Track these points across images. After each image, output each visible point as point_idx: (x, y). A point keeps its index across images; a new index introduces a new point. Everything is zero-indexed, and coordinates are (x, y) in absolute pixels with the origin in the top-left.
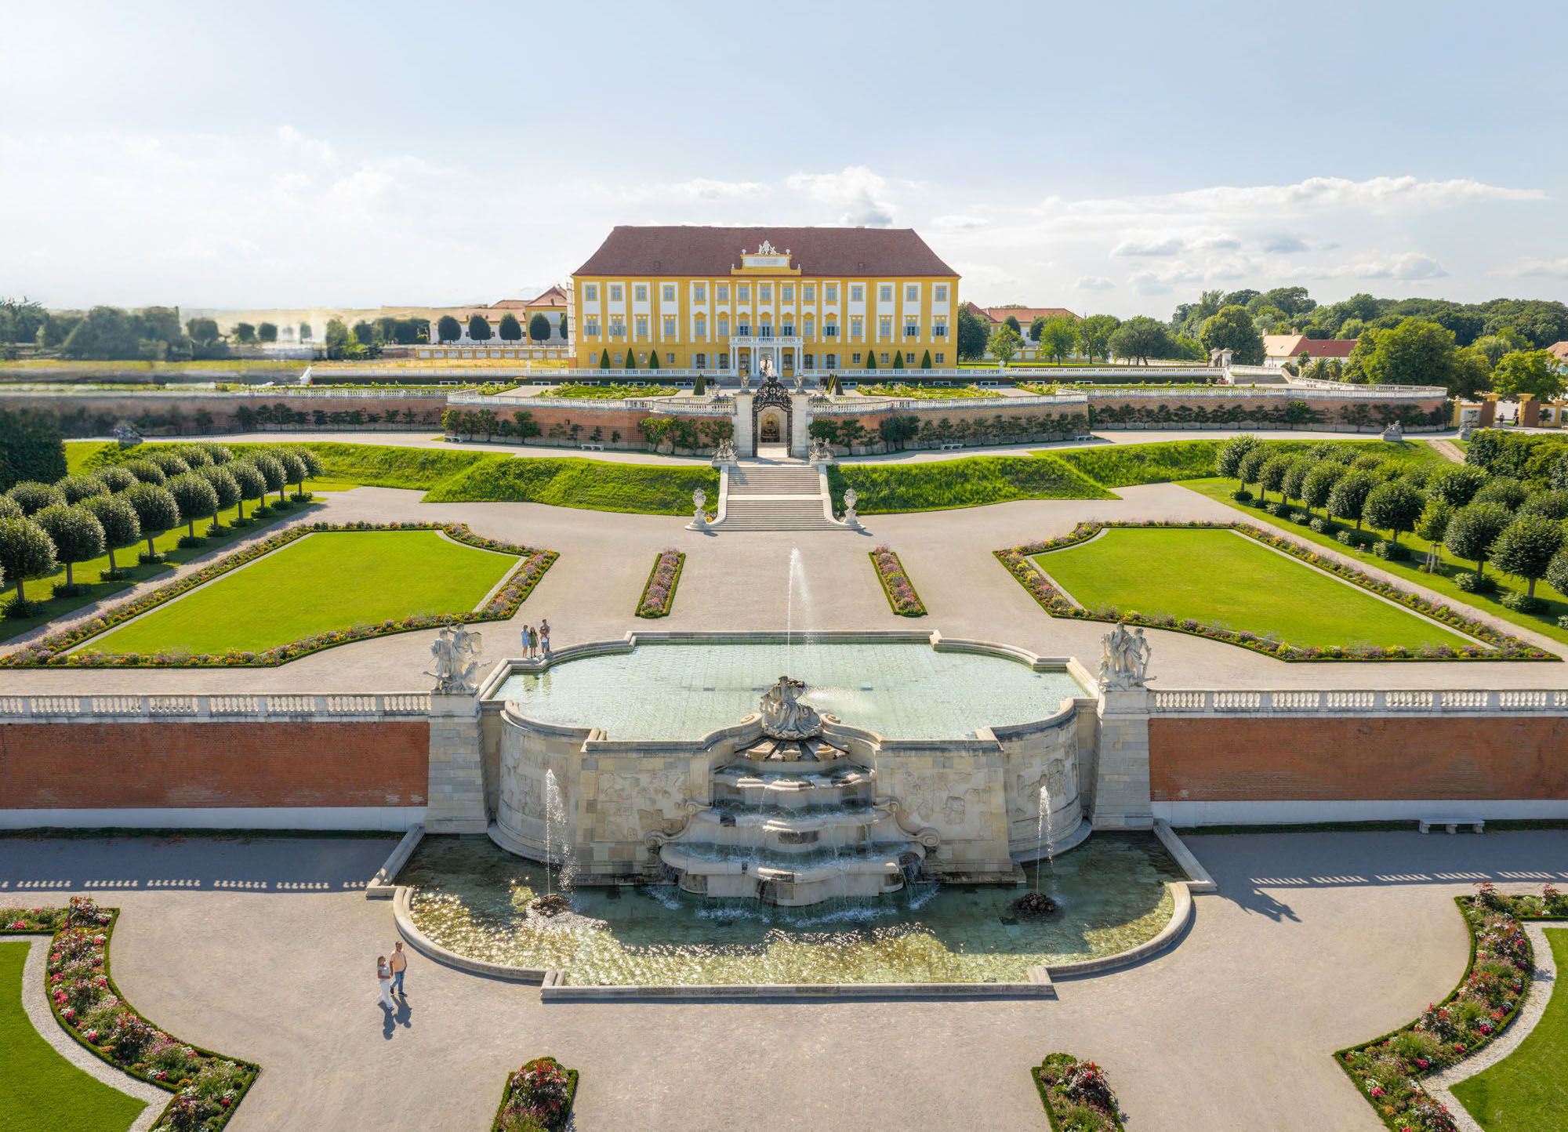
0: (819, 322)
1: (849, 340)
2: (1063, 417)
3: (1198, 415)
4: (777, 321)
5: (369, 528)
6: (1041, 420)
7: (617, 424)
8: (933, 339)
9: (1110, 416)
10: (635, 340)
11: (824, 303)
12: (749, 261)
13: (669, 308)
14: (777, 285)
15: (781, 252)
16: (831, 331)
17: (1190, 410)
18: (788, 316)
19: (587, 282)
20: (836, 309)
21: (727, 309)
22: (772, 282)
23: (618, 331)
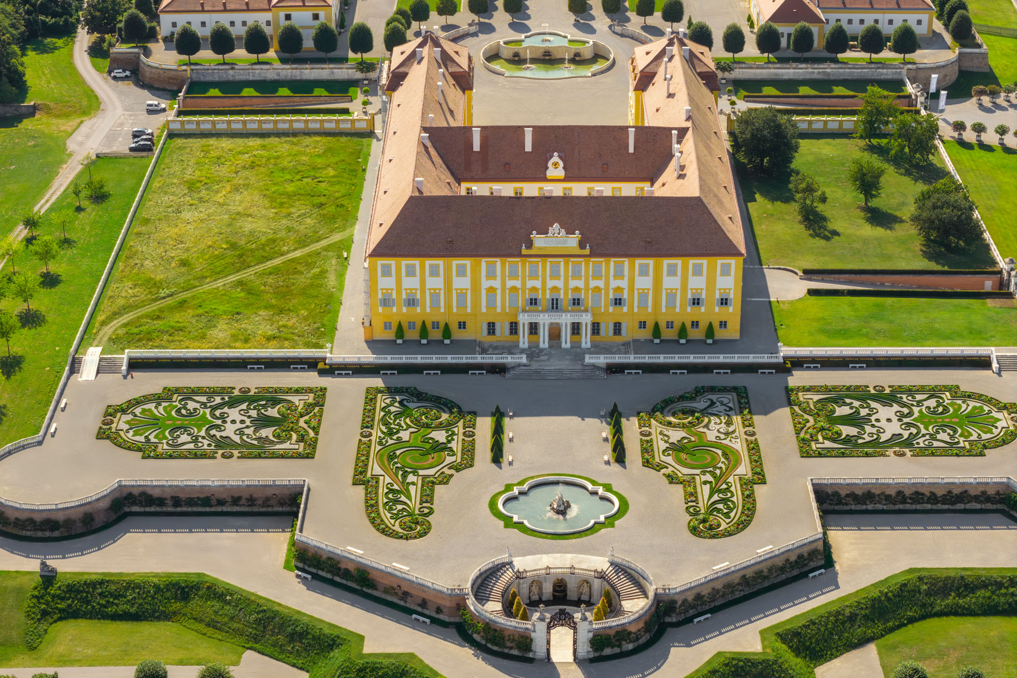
0: (607, 294)
1: (636, 310)
2: (800, 557)
4: (566, 293)
7: (441, 602)
8: (717, 309)
10: (428, 310)
11: (611, 278)
12: (539, 242)
13: (462, 283)
14: (566, 264)
16: (618, 302)
17: (923, 494)
18: (577, 289)
19: (381, 261)
20: (624, 283)
21: (517, 283)
22: (560, 260)
23: (411, 302)
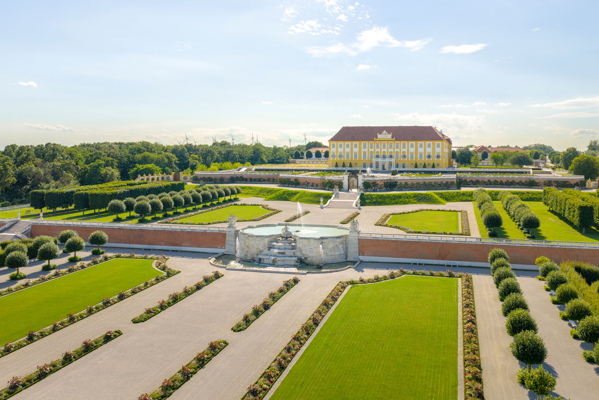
0: (400, 154)
1: (410, 159)
2: (447, 183)
3: (500, 183)
4: (388, 154)
5: (246, 205)
6: (439, 183)
7: (317, 182)
8: (436, 159)
9: (472, 183)
10: (345, 159)
11: (402, 148)
12: (379, 136)
13: (356, 150)
14: (388, 143)
15: (389, 133)
16: (404, 157)
17: (498, 181)
18: (391, 152)
19: (332, 143)
20: (406, 150)
21: (373, 150)
22: (386, 142)
23: (340, 156)
